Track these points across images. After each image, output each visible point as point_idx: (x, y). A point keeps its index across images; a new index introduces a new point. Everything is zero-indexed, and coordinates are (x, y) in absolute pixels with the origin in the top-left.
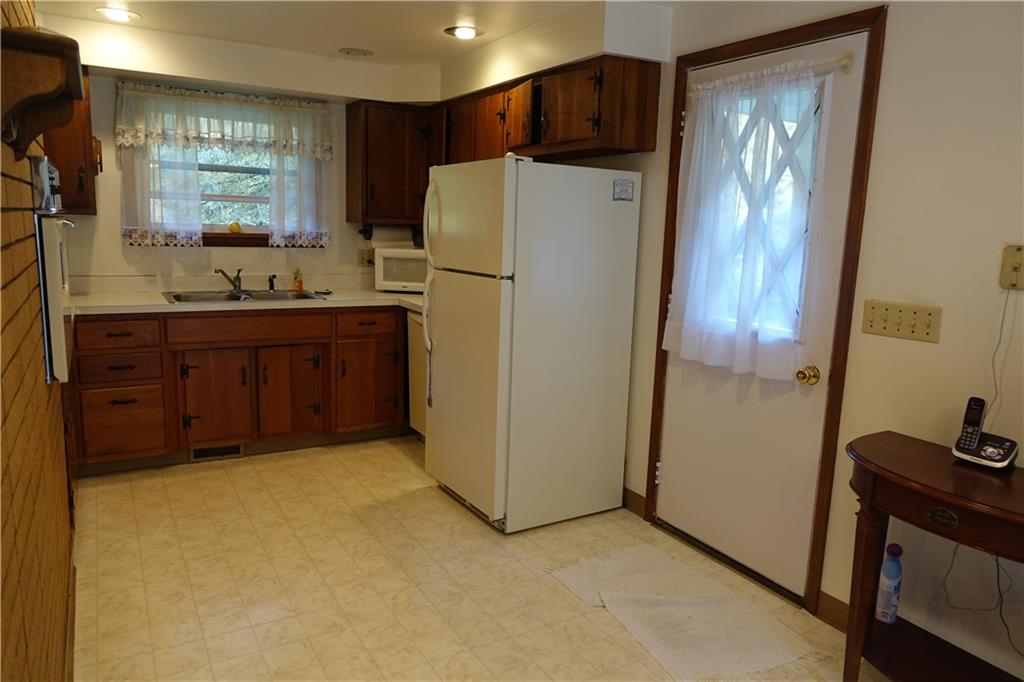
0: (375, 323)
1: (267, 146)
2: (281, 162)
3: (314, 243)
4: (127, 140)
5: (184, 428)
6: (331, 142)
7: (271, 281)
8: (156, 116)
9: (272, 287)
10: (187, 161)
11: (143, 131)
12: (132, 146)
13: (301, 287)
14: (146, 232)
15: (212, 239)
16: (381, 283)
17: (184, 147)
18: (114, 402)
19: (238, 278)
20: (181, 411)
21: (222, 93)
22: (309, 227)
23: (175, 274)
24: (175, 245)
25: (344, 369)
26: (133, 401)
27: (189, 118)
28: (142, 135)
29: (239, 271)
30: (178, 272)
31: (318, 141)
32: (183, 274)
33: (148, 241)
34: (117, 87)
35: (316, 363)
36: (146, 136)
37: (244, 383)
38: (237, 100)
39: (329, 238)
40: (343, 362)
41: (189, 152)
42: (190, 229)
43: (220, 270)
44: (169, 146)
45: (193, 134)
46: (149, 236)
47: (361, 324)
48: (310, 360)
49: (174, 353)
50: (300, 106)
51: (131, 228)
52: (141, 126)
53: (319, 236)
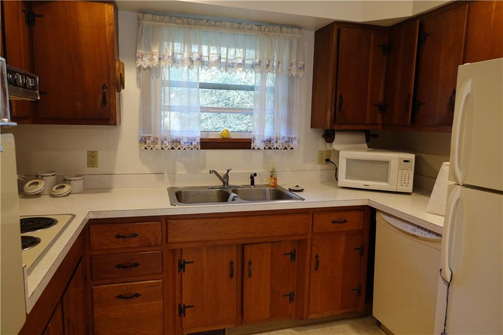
0: (345, 221)
1: (253, 66)
2: (264, 78)
3: (286, 146)
4: (145, 62)
5: (180, 315)
6: (304, 62)
7: (252, 178)
8: (168, 45)
9: (252, 183)
10: (190, 81)
11: (157, 53)
12: (148, 67)
13: (275, 183)
14: (157, 138)
15: (207, 144)
16: (343, 180)
17: (189, 67)
18: (120, 297)
19: (227, 176)
20: (178, 301)
21: (221, 22)
22: (283, 133)
23: (178, 173)
24: (179, 149)
25: (318, 263)
26: (137, 295)
27: (193, 45)
28: (156, 58)
29: (228, 171)
30: (181, 171)
31: (294, 60)
32: (184, 172)
33: (158, 146)
34: (139, 19)
35: (293, 255)
36: (160, 59)
37: (231, 276)
38: (232, 27)
39: (299, 142)
40: (317, 256)
41: (193, 73)
42: (191, 135)
43: (213, 171)
44: (178, 68)
45: (195, 56)
46: (159, 142)
47: (334, 222)
48: (288, 254)
49: (173, 251)
50: (281, 31)
51: (146, 135)
52: (155, 50)
53: (290, 140)
